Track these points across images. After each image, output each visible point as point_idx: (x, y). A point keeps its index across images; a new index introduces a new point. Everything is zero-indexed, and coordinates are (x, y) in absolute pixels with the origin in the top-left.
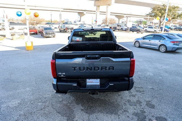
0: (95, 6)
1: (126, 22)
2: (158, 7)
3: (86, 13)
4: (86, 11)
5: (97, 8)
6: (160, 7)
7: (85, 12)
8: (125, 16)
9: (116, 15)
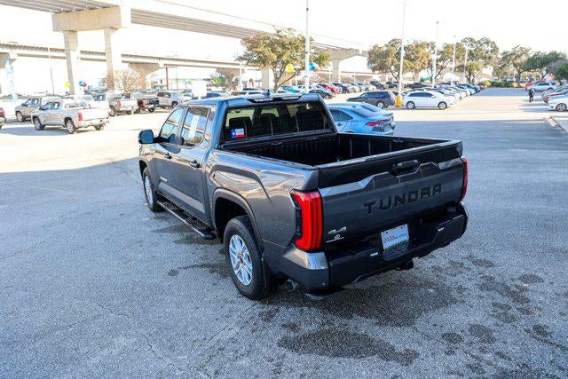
0: (56, 29)
1: (164, 83)
2: (263, 36)
3: (19, 55)
4: (15, 47)
5: (65, 38)
6: (268, 38)
7: (13, 53)
8: (162, 63)
9: (131, 63)
